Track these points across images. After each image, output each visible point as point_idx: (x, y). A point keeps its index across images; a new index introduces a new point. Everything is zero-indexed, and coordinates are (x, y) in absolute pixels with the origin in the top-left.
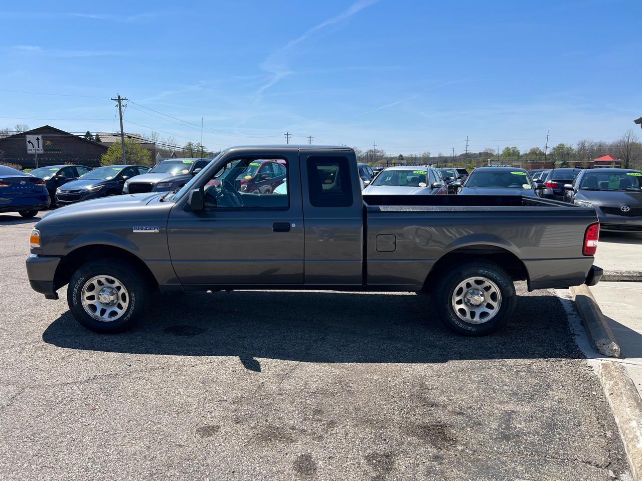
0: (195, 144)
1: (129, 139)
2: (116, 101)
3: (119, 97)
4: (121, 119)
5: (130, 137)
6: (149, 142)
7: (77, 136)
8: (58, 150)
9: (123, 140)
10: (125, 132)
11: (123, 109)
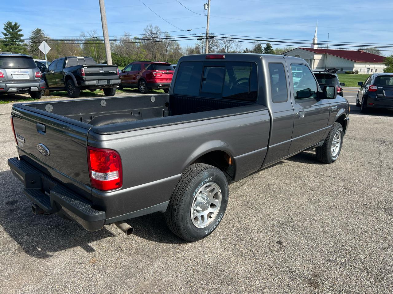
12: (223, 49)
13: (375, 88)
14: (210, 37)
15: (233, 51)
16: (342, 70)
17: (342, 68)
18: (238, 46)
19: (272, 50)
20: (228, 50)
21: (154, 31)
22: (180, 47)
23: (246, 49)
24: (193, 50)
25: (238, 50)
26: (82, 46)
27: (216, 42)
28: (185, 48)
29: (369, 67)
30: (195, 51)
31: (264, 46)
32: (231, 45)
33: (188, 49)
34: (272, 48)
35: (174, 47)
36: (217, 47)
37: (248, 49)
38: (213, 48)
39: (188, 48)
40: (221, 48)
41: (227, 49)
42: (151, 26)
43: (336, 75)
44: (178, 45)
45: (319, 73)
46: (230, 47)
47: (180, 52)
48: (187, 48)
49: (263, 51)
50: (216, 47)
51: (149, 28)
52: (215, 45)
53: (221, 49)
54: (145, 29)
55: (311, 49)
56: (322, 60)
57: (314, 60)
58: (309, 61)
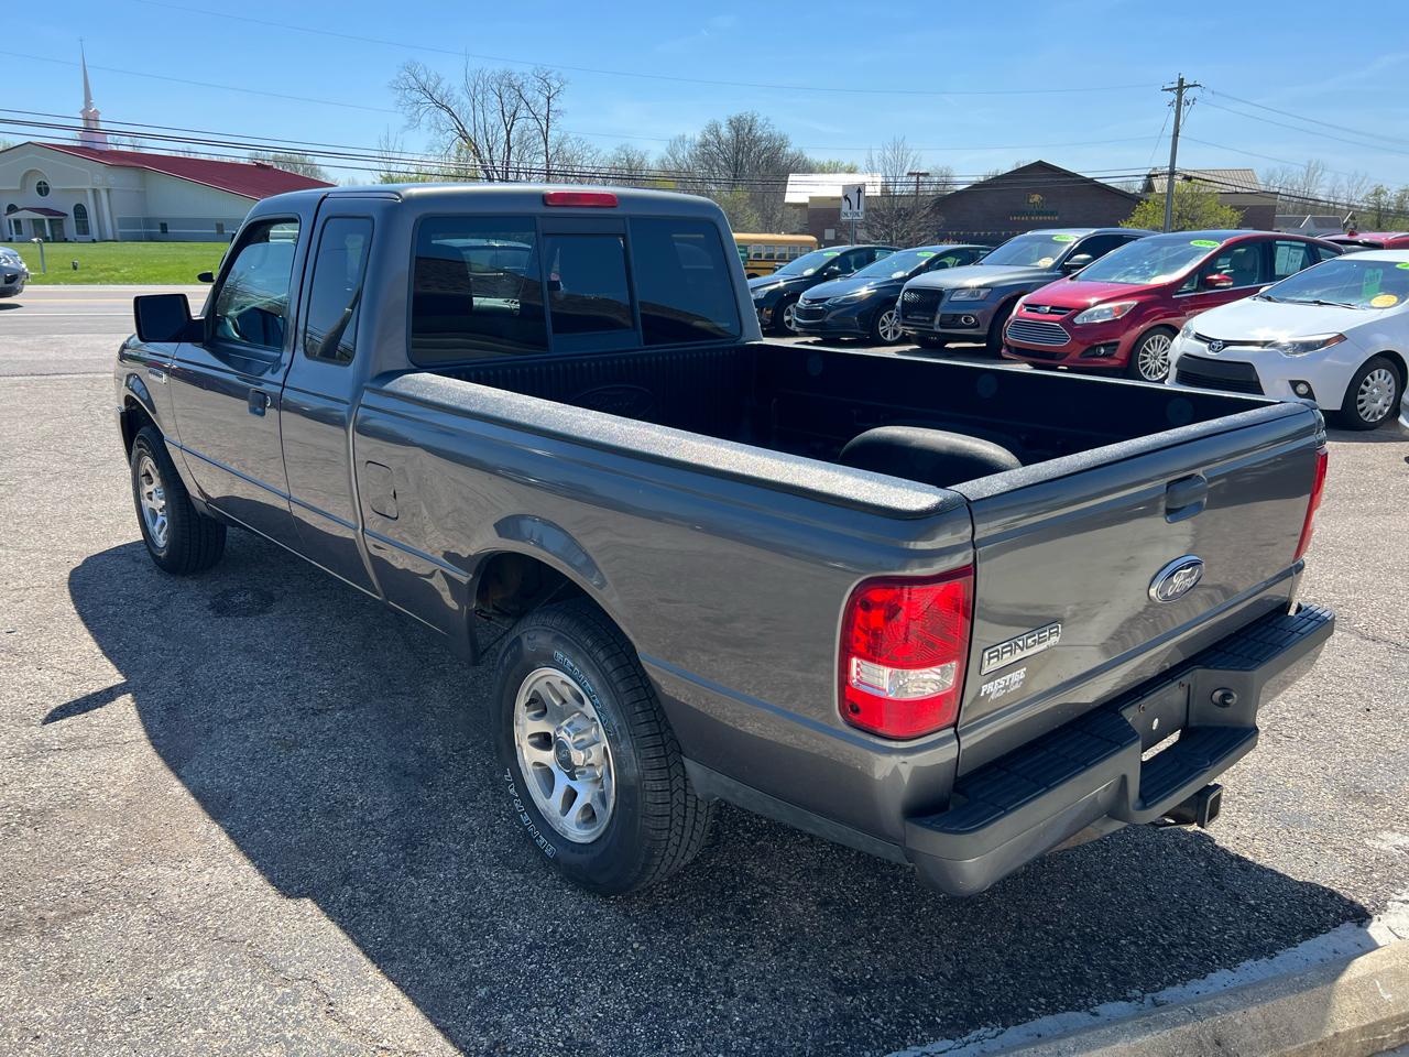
0: (1393, 191)
1: (1185, 183)
2: (1172, 93)
3: (1181, 81)
4: (1176, 135)
5: (1189, 179)
6: (1239, 190)
7: (1092, 179)
8: (1052, 214)
9: (1171, 184)
10: (1178, 165)
11: (1185, 110)
17: (220, 222)
55: (85, 151)
56: (138, 192)
57: (108, 191)
58: (90, 194)
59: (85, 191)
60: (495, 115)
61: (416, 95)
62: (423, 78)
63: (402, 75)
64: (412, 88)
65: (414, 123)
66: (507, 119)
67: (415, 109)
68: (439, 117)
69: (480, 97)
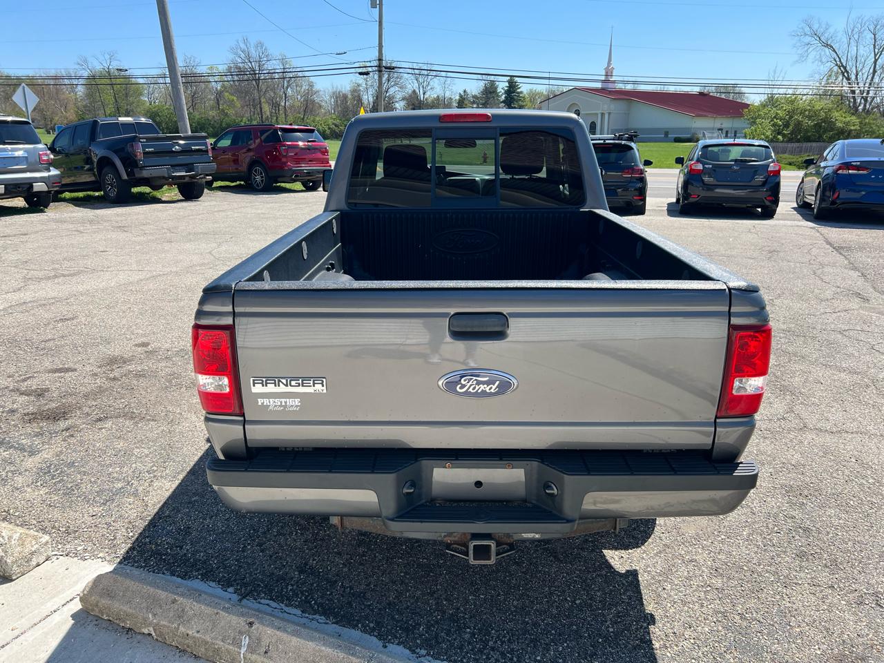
12: (414, 91)
13: (700, 167)
14: (386, 68)
15: (435, 96)
16: (666, 134)
17: (667, 130)
18: (446, 86)
19: (521, 92)
20: (424, 94)
21: (254, 54)
22: (316, 88)
23: (465, 91)
24: (347, 97)
25: (448, 94)
26: (81, 91)
27: (397, 78)
28: (327, 91)
29: (723, 126)
30: (350, 96)
31: (502, 86)
32: (431, 83)
33: (334, 93)
34: (519, 88)
35: (302, 90)
36: (400, 88)
37: (468, 91)
38: (392, 91)
39: (335, 89)
40: (409, 89)
41: (421, 91)
42: (245, 41)
43: (633, 145)
44: (311, 85)
45: (602, 142)
46: (429, 87)
47: (317, 99)
48: (330, 91)
49: (502, 95)
50: (397, 89)
51: (243, 46)
52: (396, 84)
53: (410, 92)
54: (232, 49)
55: (602, 91)
56: (625, 114)
57: (609, 114)
58: (600, 116)
59: (597, 114)
60: (867, 48)
61: (808, 39)
62: (816, 27)
63: (800, 26)
64: (806, 34)
65: (802, 58)
66: (876, 51)
67: (806, 49)
68: (823, 53)
69: (856, 37)
